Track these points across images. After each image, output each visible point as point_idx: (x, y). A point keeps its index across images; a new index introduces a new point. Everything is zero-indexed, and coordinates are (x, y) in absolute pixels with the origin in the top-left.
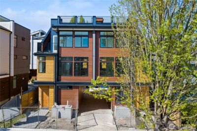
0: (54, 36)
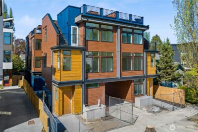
0: (72, 27)
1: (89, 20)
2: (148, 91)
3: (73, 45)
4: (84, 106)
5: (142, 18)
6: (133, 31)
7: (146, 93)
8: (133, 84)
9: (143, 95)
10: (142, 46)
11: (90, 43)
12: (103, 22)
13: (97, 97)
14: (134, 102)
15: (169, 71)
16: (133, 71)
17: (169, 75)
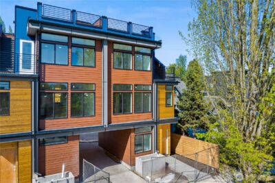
0: (22, 41)
1: (45, 29)
2: (161, 144)
3: (23, 71)
4: (35, 176)
5: (151, 28)
6: (133, 49)
7: (157, 148)
8: (133, 135)
9: (150, 152)
10: (151, 73)
11: (48, 69)
12: (73, 33)
13: (63, 159)
14: (134, 165)
15: (196, 112)
16: (134, 114)
17: (197, 118)
